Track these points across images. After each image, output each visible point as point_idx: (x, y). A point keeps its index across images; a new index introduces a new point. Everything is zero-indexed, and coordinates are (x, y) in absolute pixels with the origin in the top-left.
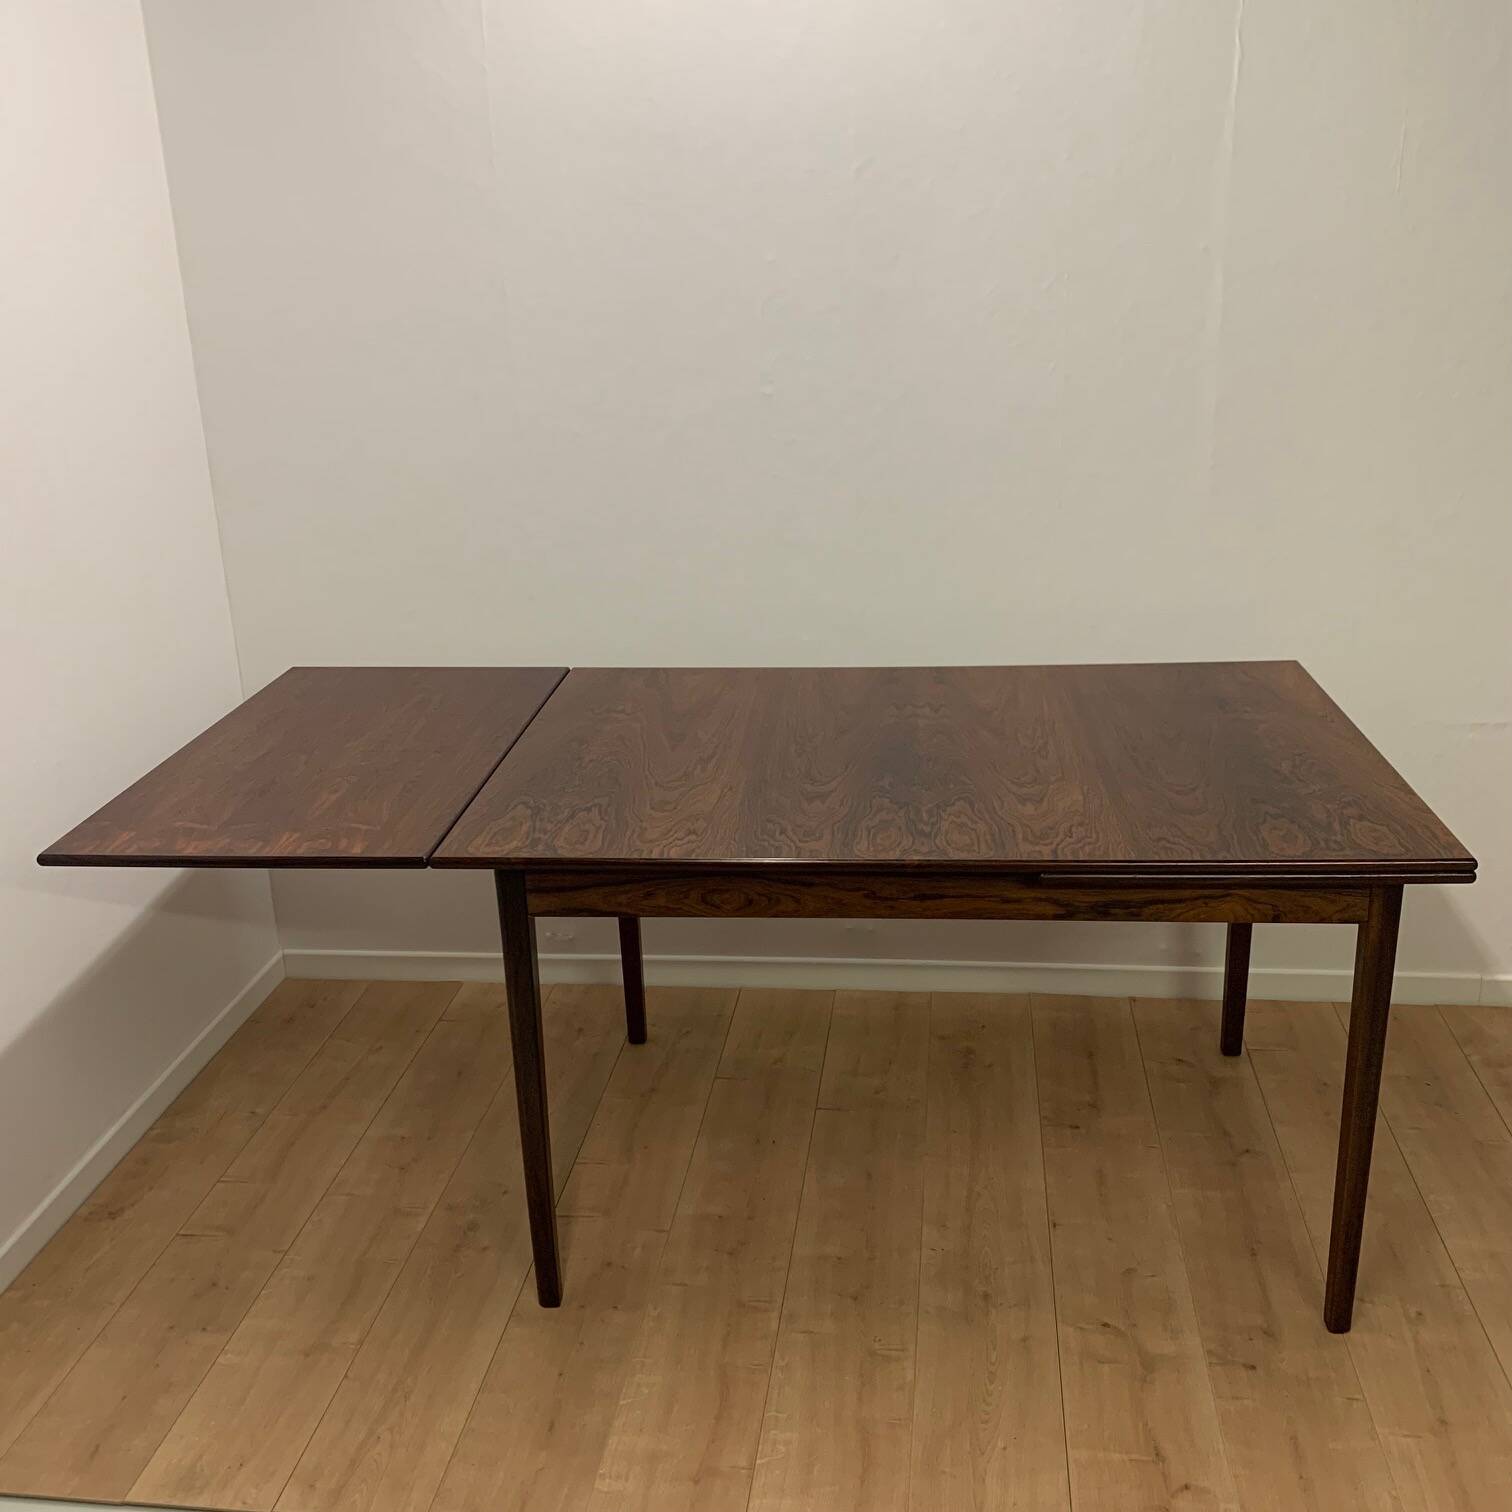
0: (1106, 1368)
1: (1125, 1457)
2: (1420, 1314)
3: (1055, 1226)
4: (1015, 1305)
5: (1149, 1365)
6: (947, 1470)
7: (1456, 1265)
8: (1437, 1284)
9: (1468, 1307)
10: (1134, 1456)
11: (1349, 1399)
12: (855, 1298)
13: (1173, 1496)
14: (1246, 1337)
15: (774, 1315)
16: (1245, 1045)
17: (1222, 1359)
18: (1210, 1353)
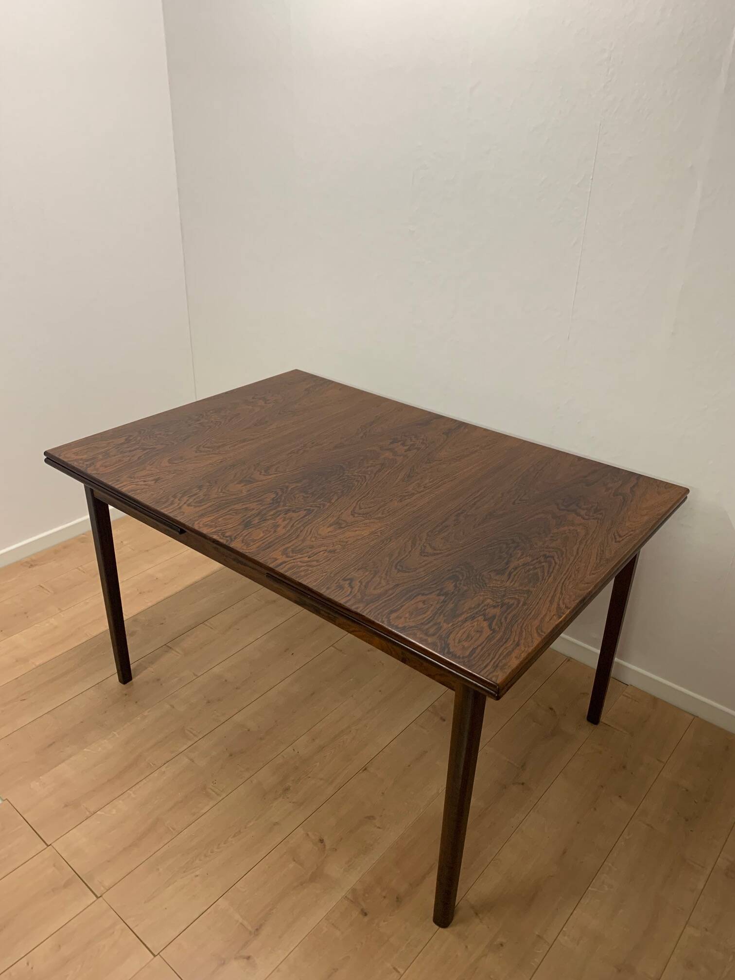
0: (292, 865)
1: (241, 920)
2: (502, 945)
3: (365, 769)
4: (293, 803)
5: (316, 876)
6: (161, 870)
7: (564, 929)
8: (537, 933)
9: (538, 961)
10: (245, 923)
11: (394, 968)
12: (231, 755)
13: (236, 958)
14: (384, 894)
15: (190, 743)
16: (603, 719)
17: (355, 898)
18: (353, 890)
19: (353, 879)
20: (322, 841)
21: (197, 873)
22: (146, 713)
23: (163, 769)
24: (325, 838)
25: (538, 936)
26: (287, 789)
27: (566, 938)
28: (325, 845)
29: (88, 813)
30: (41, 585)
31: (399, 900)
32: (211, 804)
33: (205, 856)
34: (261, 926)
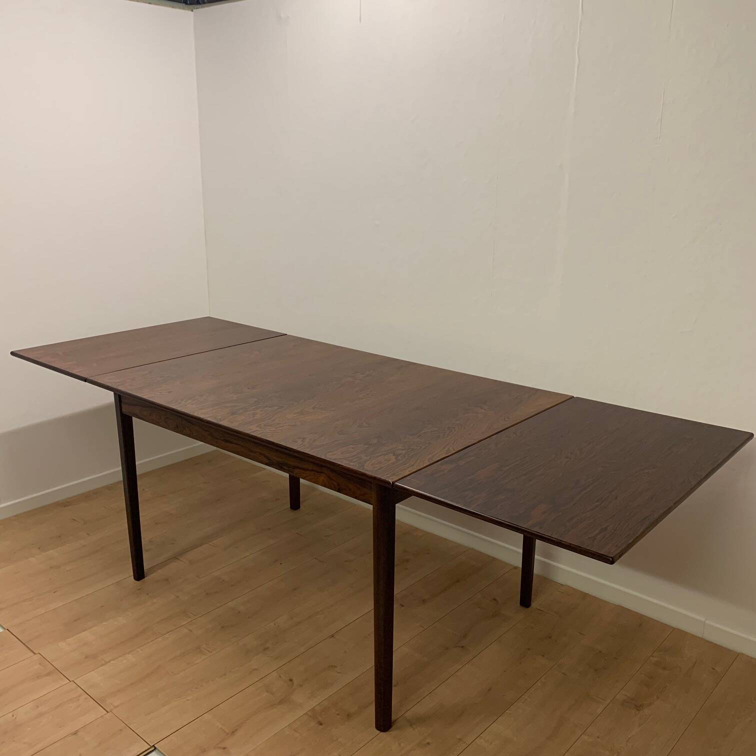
0: (266, 694)
1: (220, 726)
2: (428, 744)
3: (333, 636)
4: (271, 657)
6: (160, 696)
7: (481, 735)
8: (458, 737)
10: (224, 728)
12: (222, 628)
13: (215, 748)
14: (337, 713)
15: (190, 620)
16: (534, 604)
17: (313, 714)
18: (313, 710)
19: (313, 703)
20: (291, 680)
21: (189, 698)
22: (155, 601)
23: (167, 636)
24: (294, 679)
25: (460, 739)
26: (266, 649)
27: (482, 740)
28: (293, 683)
29: (104, 662)
30: (74, 518)
31: (349, 716)
32: (204, 657)
33: (196, 688)
34: (236, 730)
